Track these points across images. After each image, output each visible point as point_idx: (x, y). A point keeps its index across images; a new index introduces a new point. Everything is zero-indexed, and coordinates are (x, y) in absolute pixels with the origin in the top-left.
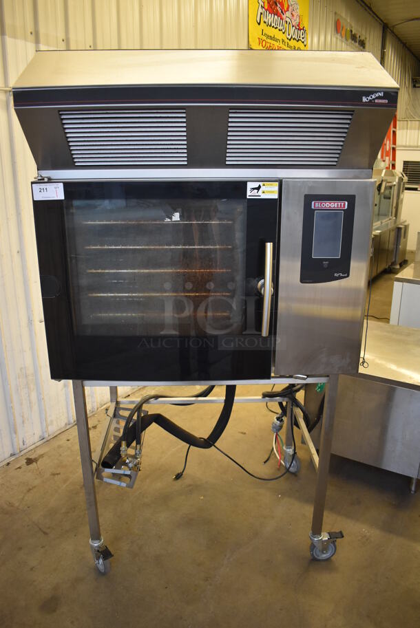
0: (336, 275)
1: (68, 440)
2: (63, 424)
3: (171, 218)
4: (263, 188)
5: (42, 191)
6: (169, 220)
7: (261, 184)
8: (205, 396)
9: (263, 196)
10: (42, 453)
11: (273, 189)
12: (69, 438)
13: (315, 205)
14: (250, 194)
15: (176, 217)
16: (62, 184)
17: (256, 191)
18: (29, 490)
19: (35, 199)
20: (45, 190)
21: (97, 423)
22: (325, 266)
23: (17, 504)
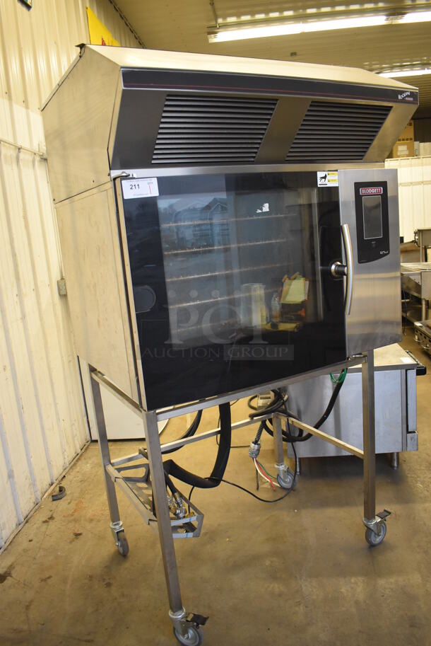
0: (381, 253)
1: (30, 541)
2: (14, 526)
3: (262, 209)
4: (328, 178)
5: (134, 187)
6: (260, 211)
7: (327, 173)
8: (193, 435)
9: (329, 185)
10: (9, 564)
11: (334, 178)
12: (30, 538)
13: (362, 191)
14: (320, 183)
15: (266, 208)
16: (156, 179)
17: (324, 180)
18: (28, 607)
19: (125, 198)
20: (137, 187)
21: (51, 513)
22: (374, 246)
23: (25, 627)
